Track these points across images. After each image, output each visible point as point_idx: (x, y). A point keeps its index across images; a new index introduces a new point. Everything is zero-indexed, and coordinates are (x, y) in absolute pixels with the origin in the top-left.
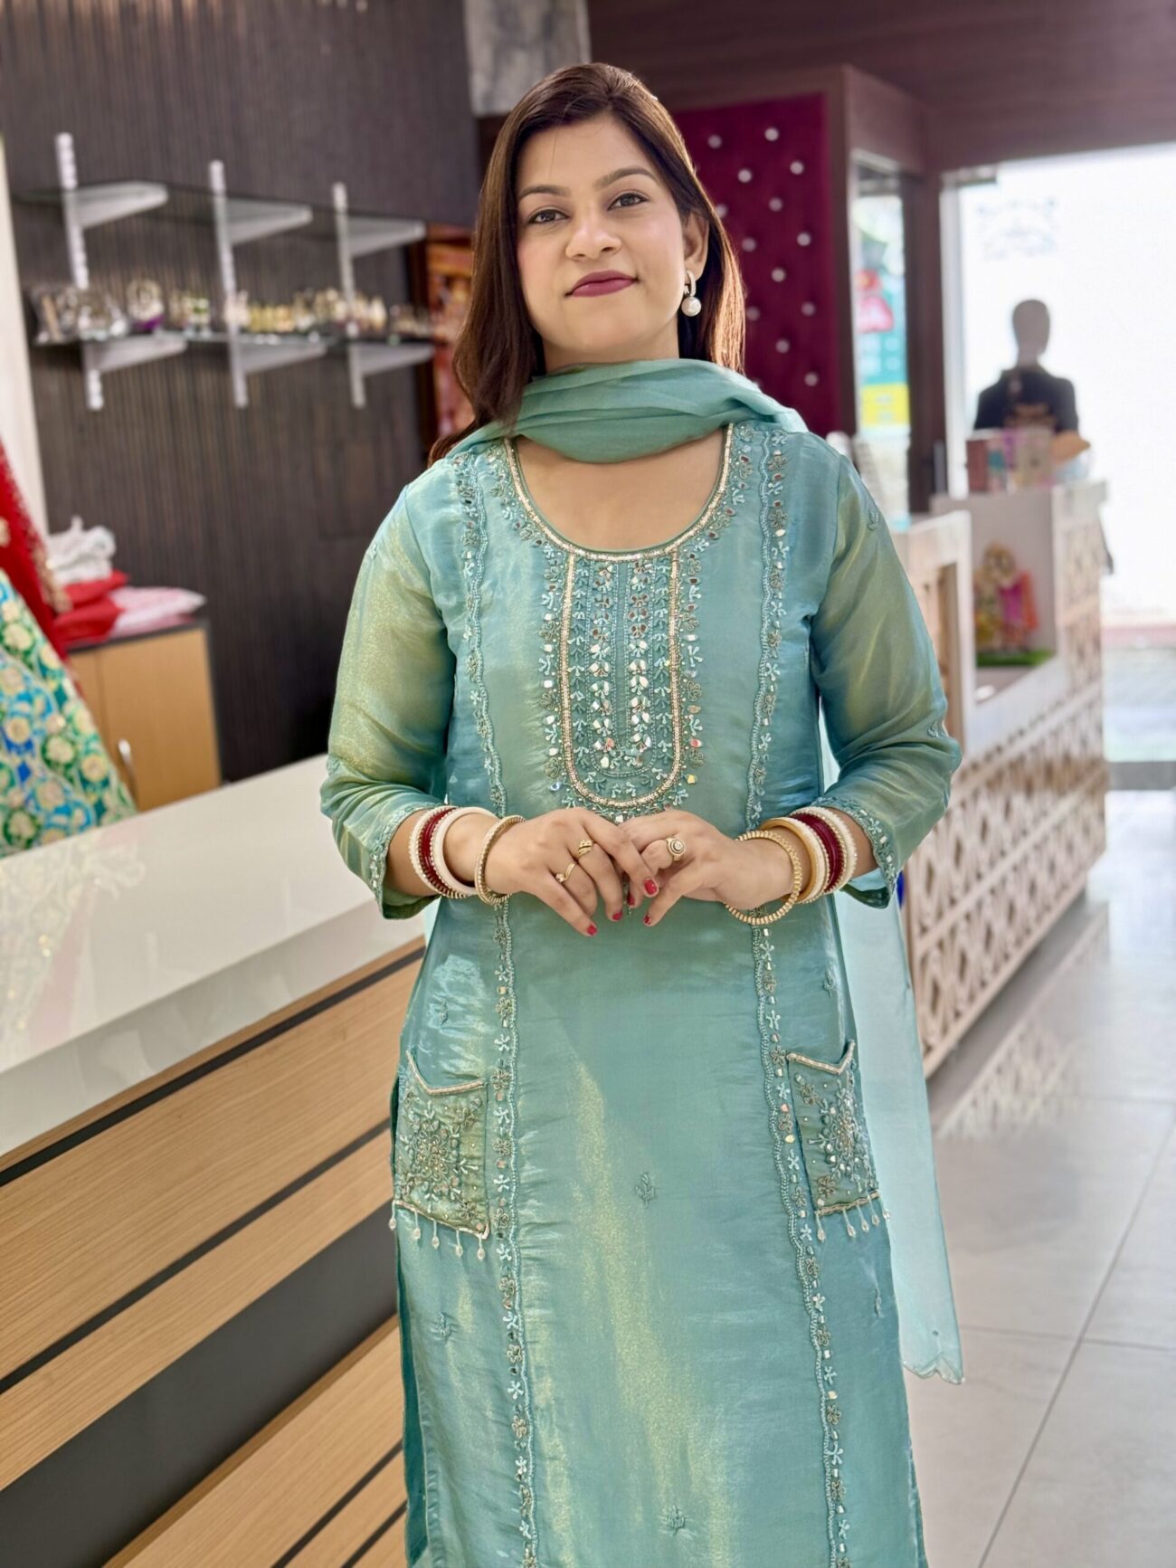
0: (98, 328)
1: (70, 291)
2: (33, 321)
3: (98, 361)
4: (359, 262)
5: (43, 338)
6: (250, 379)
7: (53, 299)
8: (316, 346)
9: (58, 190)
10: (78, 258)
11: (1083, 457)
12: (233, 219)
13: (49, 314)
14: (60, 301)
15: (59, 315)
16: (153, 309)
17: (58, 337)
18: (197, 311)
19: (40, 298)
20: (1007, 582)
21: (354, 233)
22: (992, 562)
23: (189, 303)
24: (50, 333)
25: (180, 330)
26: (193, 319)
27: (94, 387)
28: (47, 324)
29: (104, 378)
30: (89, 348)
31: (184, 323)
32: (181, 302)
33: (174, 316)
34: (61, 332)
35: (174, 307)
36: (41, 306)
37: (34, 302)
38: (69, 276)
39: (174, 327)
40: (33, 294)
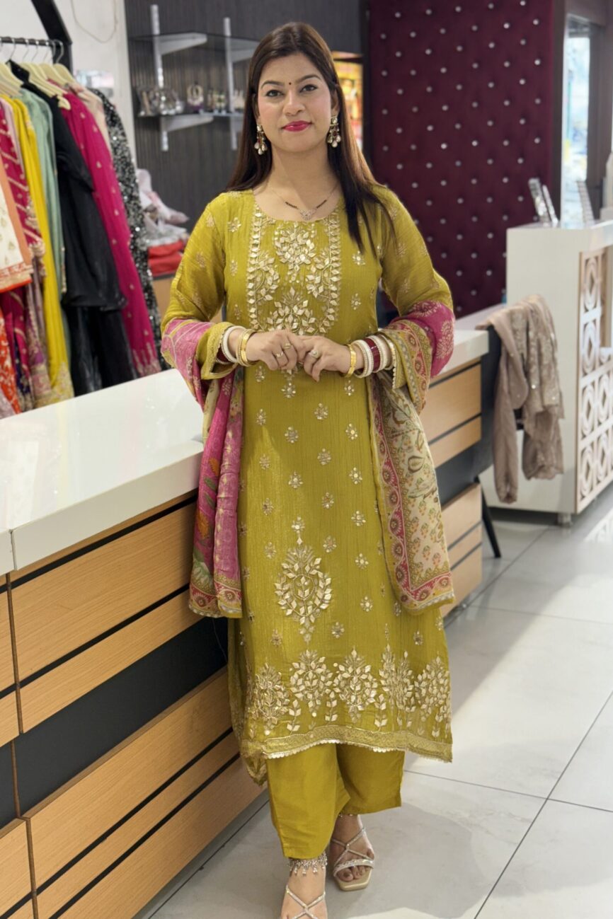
0: (170, 109)
1: (156, 89)
2: (137, 104)
3: (167, 126)
5: (142, 113)
7: (148, 93)
9: (151, 36)
10: (160, 71)
12: (233, 50)
13: (146, 103)
14: (151, 96)
15: (150, 102)
16: (201, 99)
17: (150, 113)
18: (220, 100)
19: (141, 92)
23: (216, 96)
24: (146, 111)
25: (211, 111)
26: (218, 105)
27: (165, 139)
28: (144, 106)
29: (170, 135)
30: (163, 120)
31: (214, 107)
32: (212, 97)
33: (209, 104)
34: (151, 110)
35: (209, 99)
36: (142, 96)
37: (139, 93)
38: (155, 82)
39: (209, 109)
40: (139, 90)
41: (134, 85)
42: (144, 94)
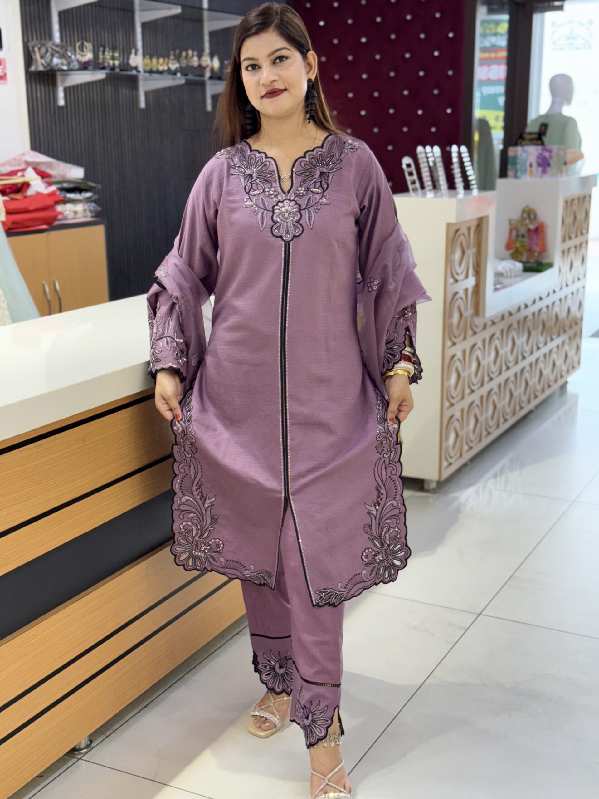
0: (62, 64)
1: (50, 44)
2: (29, 59)
3: (63, 81)
4: (212, 34)
5: (33, 68)
6: (147, 94)
7: (39, 49)
8: (180, 80)
10: (56, 27)
11: (579, 163)
12: (142, 10)
13: (38, 56)
14: (43, 50)
15: (42, 57)
16: (89, 56)
17: (41, 68)
18: (113, 58)
19: (33, 47)
20: (532, 227)
21: (211, 19)
22: (525, 215)
23: (108, 55)
24: (37, 67)
25: (103, 68)
26: (111, 62)
27: (61, 94)
28: (36, 61)
29: (66, 90)
30: (59, 74)
31: (106, 64)
32: (104, 53)
33: (101, 61)
34: (43, 65)
35: (101, 56)
36: (34, 51)
37: (31, 49)
38: (50, 36)
39: (101, 66)
40: (30, 45)
41: (26, 40)
42: (36, 49)
